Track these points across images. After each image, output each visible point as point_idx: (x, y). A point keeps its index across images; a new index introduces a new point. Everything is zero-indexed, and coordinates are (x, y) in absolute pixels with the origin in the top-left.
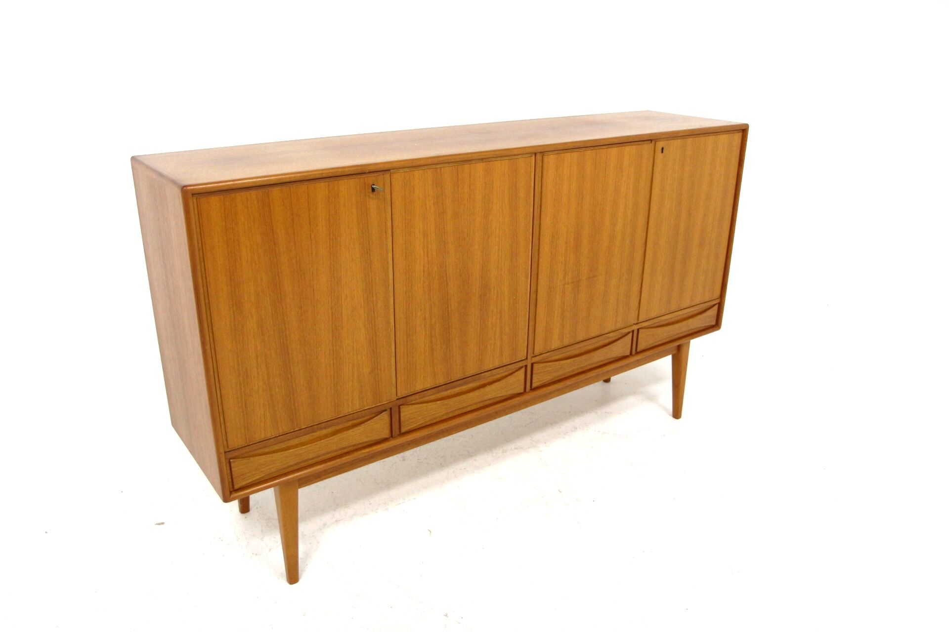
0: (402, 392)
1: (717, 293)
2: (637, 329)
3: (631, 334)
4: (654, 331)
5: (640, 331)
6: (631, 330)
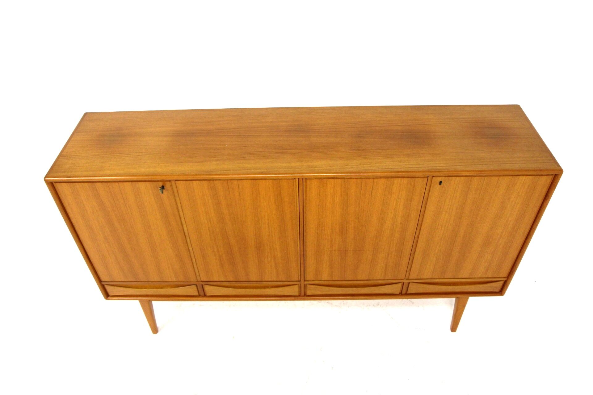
0: (204, 279)
1: (504, 273)
2: (407, 282)
3: (401, 284)
4: (425, 286)
5: (410, 284)
6: (400, 282)
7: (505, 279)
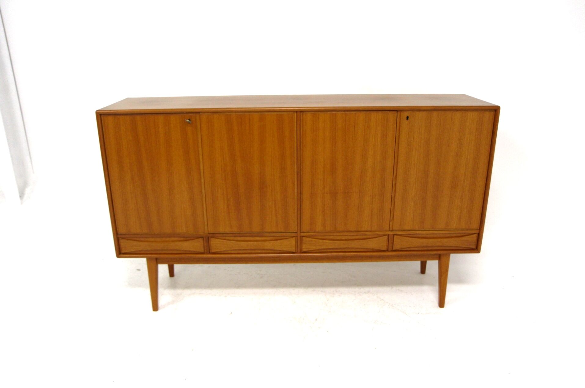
0: (211, 230)
1: (475, 225)
2: (392, 235)
3: (386, 236)
4: (408, 239)
5: (395, 236)
6: (386, 234)
7: (477, 232)
